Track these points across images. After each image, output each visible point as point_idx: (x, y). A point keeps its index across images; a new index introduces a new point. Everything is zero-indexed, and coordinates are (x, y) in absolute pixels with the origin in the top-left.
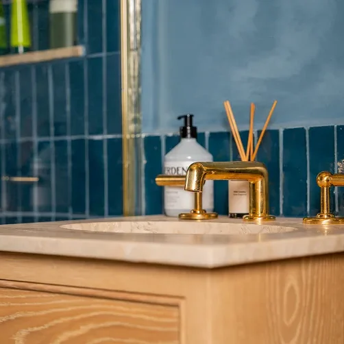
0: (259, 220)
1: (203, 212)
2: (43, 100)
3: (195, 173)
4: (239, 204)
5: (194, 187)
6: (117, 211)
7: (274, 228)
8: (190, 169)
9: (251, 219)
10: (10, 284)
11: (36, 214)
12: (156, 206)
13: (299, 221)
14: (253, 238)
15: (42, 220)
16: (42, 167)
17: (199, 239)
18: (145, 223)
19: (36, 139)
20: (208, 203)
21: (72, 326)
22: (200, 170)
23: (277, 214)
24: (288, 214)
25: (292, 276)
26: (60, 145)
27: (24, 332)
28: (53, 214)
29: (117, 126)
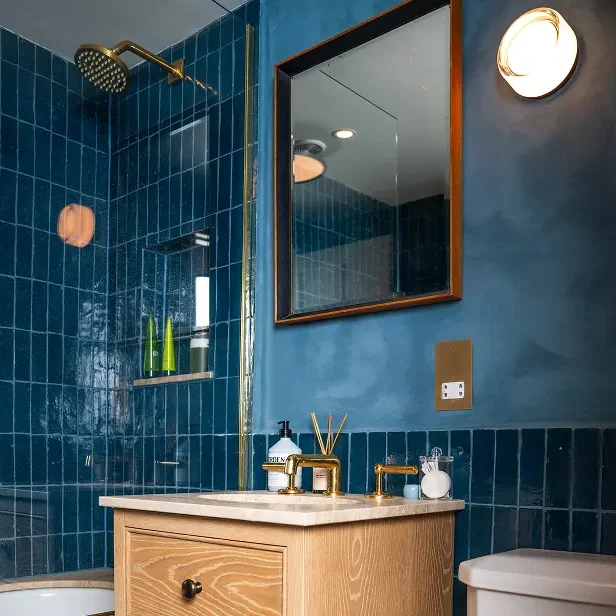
0: (334, 495)
1: (295, 489)
2: (183, 408)
3: (292, 462)
4: (320, 484)
5: (290, 471)
6: (234, 487)
7: (344, 501)
8: (289, 459)
9: (329, 494)
10: (166, 534)
11: (177, 487)
12: (262, 484)
13: (361, 497)
14: (329, 508)
15: (180, 491)
16: (181, 454)
17: (291, 507)
18: (255, 496)
19: (177, 435)
20: (298, 482)
21: (207, 563)
22: (295, 460)
23: (346, 491)
24: (353, 492)
25: (358, 534)
26: (195, 440)
27: (175, 567)
28: (189, 488)
29: (235, 427)
